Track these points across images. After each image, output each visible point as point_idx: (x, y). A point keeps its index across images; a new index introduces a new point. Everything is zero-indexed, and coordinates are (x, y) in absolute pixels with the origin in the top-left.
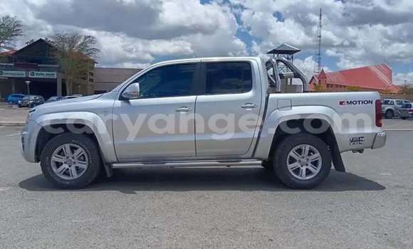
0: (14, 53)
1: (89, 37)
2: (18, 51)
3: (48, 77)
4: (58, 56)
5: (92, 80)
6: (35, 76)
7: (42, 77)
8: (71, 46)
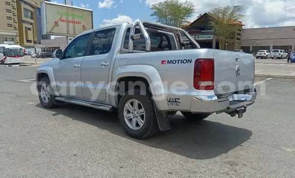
0: (190, 25)
1: (236, 7)
2: (192, 23)
3: (207, 39)
4: (213, 23)
5: (238, 39)
6: (200, 39)
7: (204, 39)
8: (224, 15)
